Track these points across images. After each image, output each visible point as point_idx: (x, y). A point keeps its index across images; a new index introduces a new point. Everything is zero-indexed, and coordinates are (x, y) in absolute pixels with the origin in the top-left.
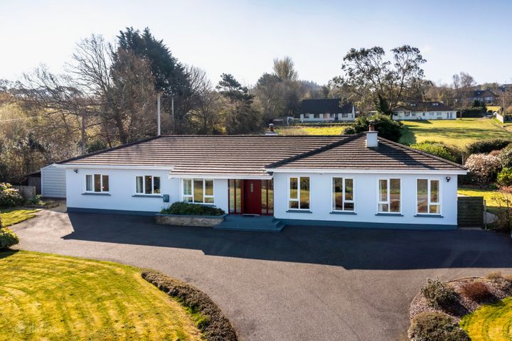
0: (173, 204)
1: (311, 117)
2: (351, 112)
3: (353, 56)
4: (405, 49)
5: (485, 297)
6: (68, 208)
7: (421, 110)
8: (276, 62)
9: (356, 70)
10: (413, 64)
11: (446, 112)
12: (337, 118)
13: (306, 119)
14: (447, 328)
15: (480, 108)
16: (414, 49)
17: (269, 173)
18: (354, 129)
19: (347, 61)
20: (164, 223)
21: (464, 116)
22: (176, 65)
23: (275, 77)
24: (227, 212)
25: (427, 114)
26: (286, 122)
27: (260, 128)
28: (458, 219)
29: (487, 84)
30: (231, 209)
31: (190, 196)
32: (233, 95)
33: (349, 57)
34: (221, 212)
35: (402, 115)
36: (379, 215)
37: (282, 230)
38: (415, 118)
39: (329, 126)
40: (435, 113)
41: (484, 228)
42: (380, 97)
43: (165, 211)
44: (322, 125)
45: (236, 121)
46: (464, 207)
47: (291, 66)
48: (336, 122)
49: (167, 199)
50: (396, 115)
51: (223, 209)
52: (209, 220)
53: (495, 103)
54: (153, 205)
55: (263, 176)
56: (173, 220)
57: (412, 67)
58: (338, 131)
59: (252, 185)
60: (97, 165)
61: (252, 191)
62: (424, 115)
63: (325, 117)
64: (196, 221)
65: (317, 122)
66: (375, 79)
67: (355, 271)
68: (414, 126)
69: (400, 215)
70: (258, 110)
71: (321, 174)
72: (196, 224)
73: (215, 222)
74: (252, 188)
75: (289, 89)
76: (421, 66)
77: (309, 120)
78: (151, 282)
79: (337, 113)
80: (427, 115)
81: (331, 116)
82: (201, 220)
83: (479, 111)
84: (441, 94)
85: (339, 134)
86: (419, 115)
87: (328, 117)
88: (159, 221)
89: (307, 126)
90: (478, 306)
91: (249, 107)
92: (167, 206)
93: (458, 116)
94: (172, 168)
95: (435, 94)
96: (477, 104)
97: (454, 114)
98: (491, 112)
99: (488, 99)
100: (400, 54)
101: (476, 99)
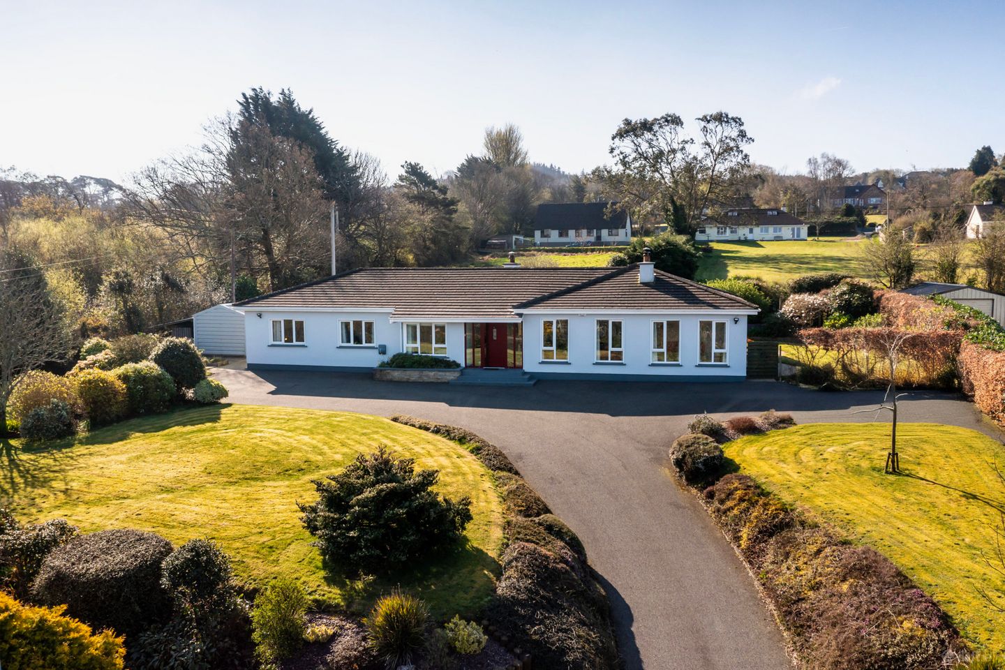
0: (394, 356)
1: (554, 236)
2: (624, 227)
3: (627, 132)
4: (720, 118)
5: (750, 429)
6: (248, 364)
7: (745, 224)
8: (489, 135)
9: (634, 155)
10: (732, 144)
11: (790, 227)
12: (599, 238)
13: (545, 240)
14: (703, 444)
15: (852, 219)
16: (734, 119)
17: (517, 314)
18: (626, 258)
19: (617, 140)
20: (385, 378)
21: (823, 234)
22: (335, 152)
23: (489, 162)
24: (463, 365)
25: (757, 230)
26: (510, 246)
27: (466, 255)
28: (747, 368)
29: (878, 172)
30: (468, 362)
31: (414, 345)
32: (423, 198)
33: (621, 134)
34: (458, 365)
35: (712, 232)
36: (653, 365)
37: (535, 384)
38: (735, 237)
39: (586, 251)
40: (771, 229)
41: (777, 379)
42: (673, 202)
43: (383, 365)
44: (574, 250)
45: (428, 243)
46: (755, 354)
47: (517, 140)
48: (598, 245)
49: (383, 350)
50: (703, 232)
51: (458, 361)
52: (443, 374)
53: (876, 209)
54: (366, 358)
55: (509, 318)
56: (397, 374)
57: (732, 149)
58: (602, 260)
59: (495, 330)
60: (286, 308)
61: (495, 338)
62: (751, 231)
63: (578, 235)
64: (427, 376)
65: (564, 244)
66: (666, 170)
67: (621, 418)
68: (732, 252)
69: (678, 365)
70: (464, 225)
71: (582, 315)
72: (426, 379)
73: (450, 376)
74: (495, 334)
75: (514, 185)
76: (745, 147)
77: (551, 240)
78: (406, 424)
79: (599, 229)
80: (757, 233)
81: (589, 234)
82: (432, 374)
83: (850, 225)
84: (785, 193)
85: (604, 265)
86: (743, 232)
87: (585, 237)
88: (378, 376)
89: (547, 251)
90: (741, 436)
91: (450, 220)
92: (386, 358)
93: (812, 232)
94: (391, 310)
95: (774, 194)
96: (849, 211)
97: (804, 230)
98: (873, 225)
99: (873, 201)
100: (711, 126)
101: (850, 201)
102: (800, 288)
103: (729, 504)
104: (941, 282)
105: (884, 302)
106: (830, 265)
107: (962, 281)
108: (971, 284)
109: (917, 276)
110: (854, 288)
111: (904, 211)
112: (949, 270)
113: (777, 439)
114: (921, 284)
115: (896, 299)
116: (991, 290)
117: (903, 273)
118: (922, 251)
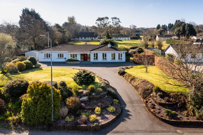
0: (68, 59)
2: (97, 37)
3: (99, 20)
5: (128, 68)
6: (39, 62)
8: (69, 18)
9: (100, 24)
10: (117, 23)
11: (127, 38)
12: (92, 39)
14: (122, 70)
16: (118, 18)
17: (90, 52)
19: (97, 21)
20: (67, 63)
21: (133, 39)
25: (121, 38)
26: (75, 40)
27: (67, 42)
28: (126, 60)
29: (141, 28)
30: (81, 60)
31: (72, 58)
34: (79, 61)
35: (114, 38)
36: (111, 60)
37: (92, 64)
40: (124, 38)
41: (130, 62)
42: (107, 33)
45: (60, 39)
50: (112, 38)
52: (77, 62)
53: (142, 35)
54: (62, 60)
55: (88, 53)
60: (47, 51)
63: (88, 38)
64: (74, 63)
65: (85, 40)
67: (108, 68)
68: (118, 42)
69: (115, 60)
70: (67, 36)
71: (100, 52)
74: (85, 56)
76: (120, 23)
77: (83, 39)
79: (92, 37)
81: (90, 38)
83: (137, 38)
84: (126, 31)
86: (119, 39)
88: (65, 63)
90: (126, 69)
92: (66, 60)
93: (131, 39)
95: (124, 31)
96: (137, 35)
97: (130, 38)
98: (141, 38)
99: (141, 33)
100: (114, 19)
101: (137, 33)
102: (131, 48)
103: (126, 77)
104: (152, 48)
105: (144, 51)
106: (135, 45)
107: (155, 48)
108: (156, 48)
109: (149, 47)
110: (140, 48)
111: (146, 35)
112: (153, 46)
113: (131, 69)
114: (149, 48)
115: (146, 50)
116: (159, 49)
117: (147, 46)
118: (149, 43)
